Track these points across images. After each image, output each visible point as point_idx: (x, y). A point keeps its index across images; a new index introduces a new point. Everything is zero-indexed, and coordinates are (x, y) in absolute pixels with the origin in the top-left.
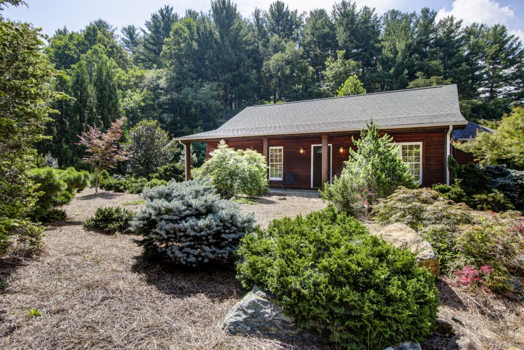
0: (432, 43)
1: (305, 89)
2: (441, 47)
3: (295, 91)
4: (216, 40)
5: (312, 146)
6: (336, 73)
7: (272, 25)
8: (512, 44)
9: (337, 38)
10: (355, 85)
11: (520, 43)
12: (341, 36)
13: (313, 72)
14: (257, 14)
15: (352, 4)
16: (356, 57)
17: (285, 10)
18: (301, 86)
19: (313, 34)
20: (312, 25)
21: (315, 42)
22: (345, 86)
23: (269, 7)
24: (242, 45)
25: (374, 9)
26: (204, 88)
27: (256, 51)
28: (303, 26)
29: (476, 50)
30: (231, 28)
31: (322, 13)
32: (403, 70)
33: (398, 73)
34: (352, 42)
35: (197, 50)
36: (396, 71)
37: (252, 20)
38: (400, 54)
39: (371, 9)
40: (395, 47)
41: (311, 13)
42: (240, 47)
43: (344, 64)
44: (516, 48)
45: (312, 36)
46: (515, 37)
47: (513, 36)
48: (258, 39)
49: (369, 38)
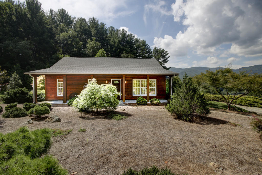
0: (125, 42)
1: (79, 51)
2: (128, 44)
3: (74, 51)
4: (28, 18)
5: (112, 79)
6: (92, 46)
7: (60, 19)
8: (147, 47)
9: (92, 32)
10: (103, 53)
11: (149, 47)
12: (93, 32)
13: (81, 44)
14: (51, 11)
15: (97, 20)
16: (99, 41)
17: (66, 14)
18: (77, 50)
19: (80, 28)
20: (80, 24)
21: (81, 32)
22: (99, 53)
23: (58, 10)
24: (44, 24)
25: (105, 24)
26: (21, 43)
27: (51, 29)
28: (74, 23)
29: (139, 47)
30: (38, 14)
31: (84, 20)
32: (118, 50)
33: (116, 50)
34: (98, 35)
35: (15, 21)
36: (115, 50)
37: (49, 14)
38: (116, 43)
39: (104, 24)
40: (114, 41)
41: (78, 19)
42: (43, 25)
43: (95, 43)
44: (148, 48)
45: (80, 29)
46: (148, 45)
47: (147, 44)
48: (52, 24)
49: (104, 35)
